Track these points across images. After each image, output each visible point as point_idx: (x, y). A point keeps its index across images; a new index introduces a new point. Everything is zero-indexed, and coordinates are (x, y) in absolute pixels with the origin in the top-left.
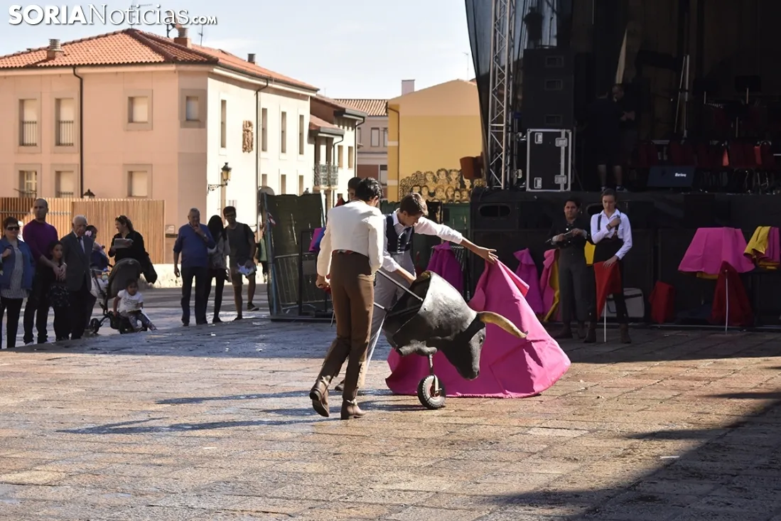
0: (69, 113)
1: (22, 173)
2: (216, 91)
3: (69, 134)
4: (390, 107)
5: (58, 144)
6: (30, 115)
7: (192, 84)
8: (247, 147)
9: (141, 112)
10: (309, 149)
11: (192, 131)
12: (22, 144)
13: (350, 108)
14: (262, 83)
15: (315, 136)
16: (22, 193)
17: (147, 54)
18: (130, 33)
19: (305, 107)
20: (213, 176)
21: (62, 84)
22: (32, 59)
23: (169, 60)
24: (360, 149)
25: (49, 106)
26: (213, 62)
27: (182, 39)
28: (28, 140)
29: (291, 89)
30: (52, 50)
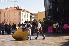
0: (9, 14)
1: (5, 19)
2: (22, 12)
3: (9, 16)
4: (37, 14)
6: (5, 14)
7: (20, 11)
8: (24, 17)
9: (15, 14)
10: (30, 17)
11: (19, 16)
12: (5, 17)
13: (34, 14)
14: (26, 11)
15: (30, 16)
16: (5, 21)
17: (16, 9)
18: (14, 7)
19: (29, 14)
20: (21, 20)
21: (8, 11)
23: (18, 9)
24: (34, 17)
29: (28, 12)
30: (7, 8)
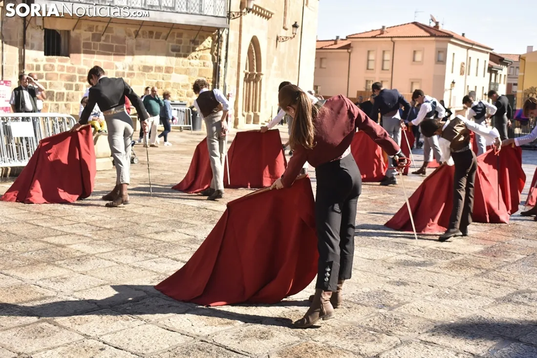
0: (388, 57)
1: (367, 81)
2: (451, 48)
3: (387, 66)
4: (521, 58)
5: (383, 69)
6: (372, 57)
7: (441, 45)
8: (462, 73)
9: (418, 57)
10: (488, 75)
11: (440, 66)
12: (368, 69)
13: (506, 58)
14: (471, 46)
15: (491, 70)
16: (366, 89)
17: (422, 33)
18: (415, 23)
19: (487, 57)
20: (447, 85)
21: (386, 45)
22: (374, 34)
23: (432, 35)
24: (509, 76)
25: (380, 53)
26: (451, 36)
27: (437, 27)
28: (370, 67)
29: (481, 48)
30: (382, 31)
